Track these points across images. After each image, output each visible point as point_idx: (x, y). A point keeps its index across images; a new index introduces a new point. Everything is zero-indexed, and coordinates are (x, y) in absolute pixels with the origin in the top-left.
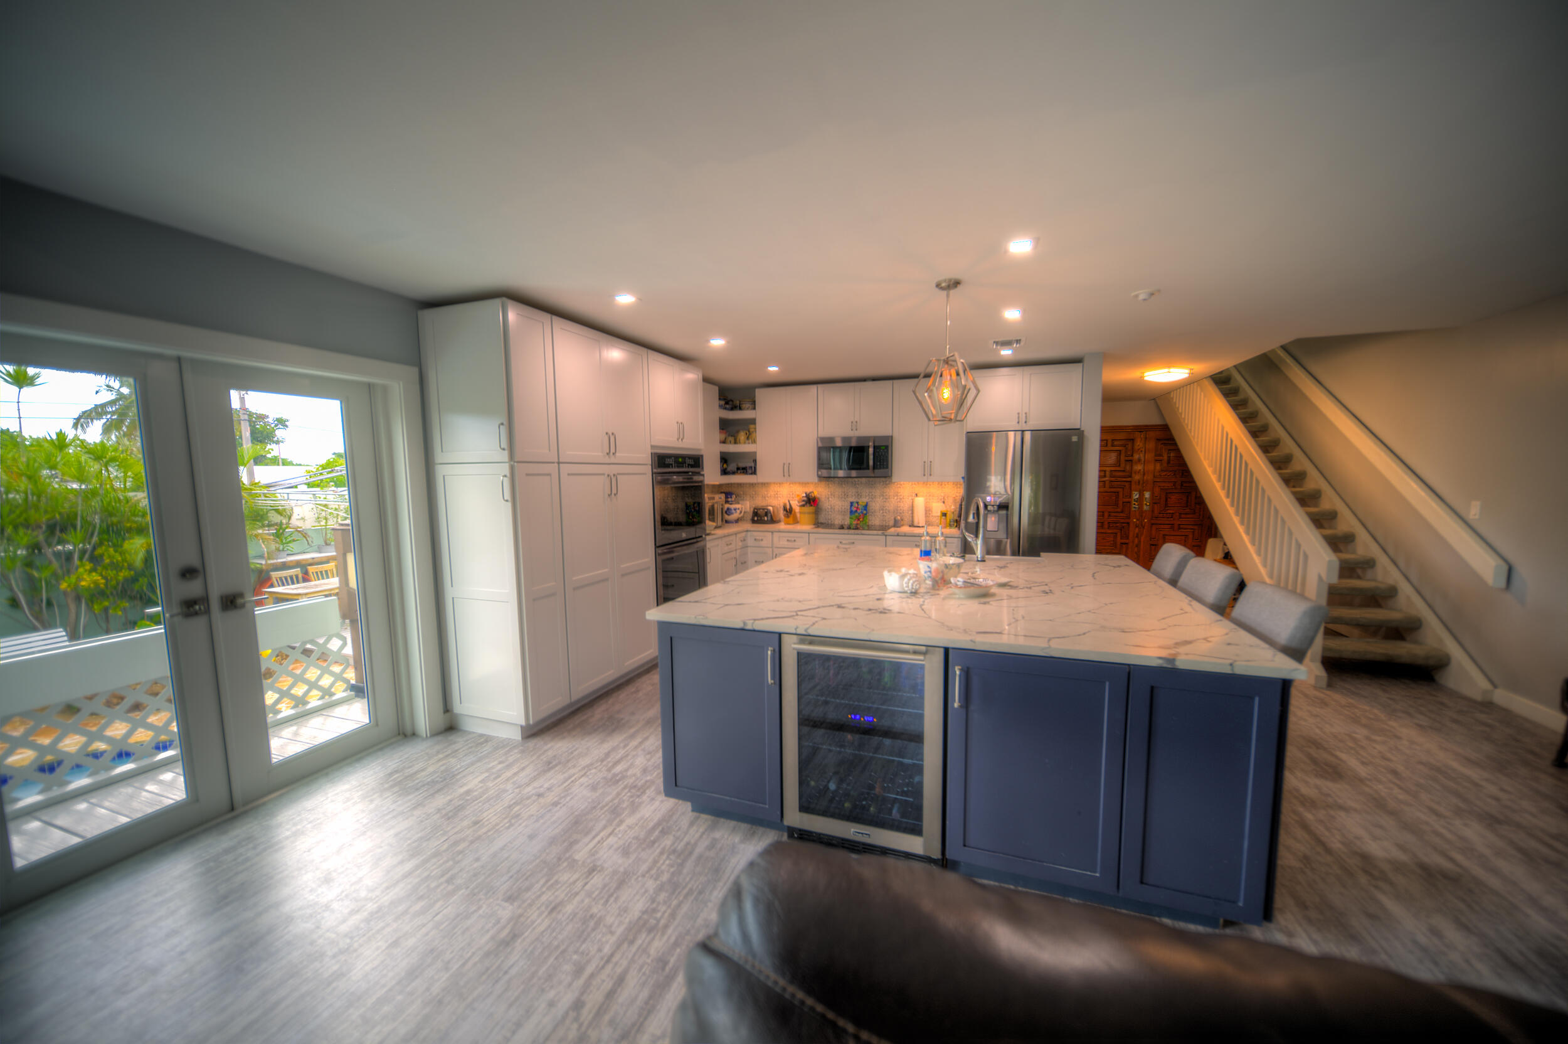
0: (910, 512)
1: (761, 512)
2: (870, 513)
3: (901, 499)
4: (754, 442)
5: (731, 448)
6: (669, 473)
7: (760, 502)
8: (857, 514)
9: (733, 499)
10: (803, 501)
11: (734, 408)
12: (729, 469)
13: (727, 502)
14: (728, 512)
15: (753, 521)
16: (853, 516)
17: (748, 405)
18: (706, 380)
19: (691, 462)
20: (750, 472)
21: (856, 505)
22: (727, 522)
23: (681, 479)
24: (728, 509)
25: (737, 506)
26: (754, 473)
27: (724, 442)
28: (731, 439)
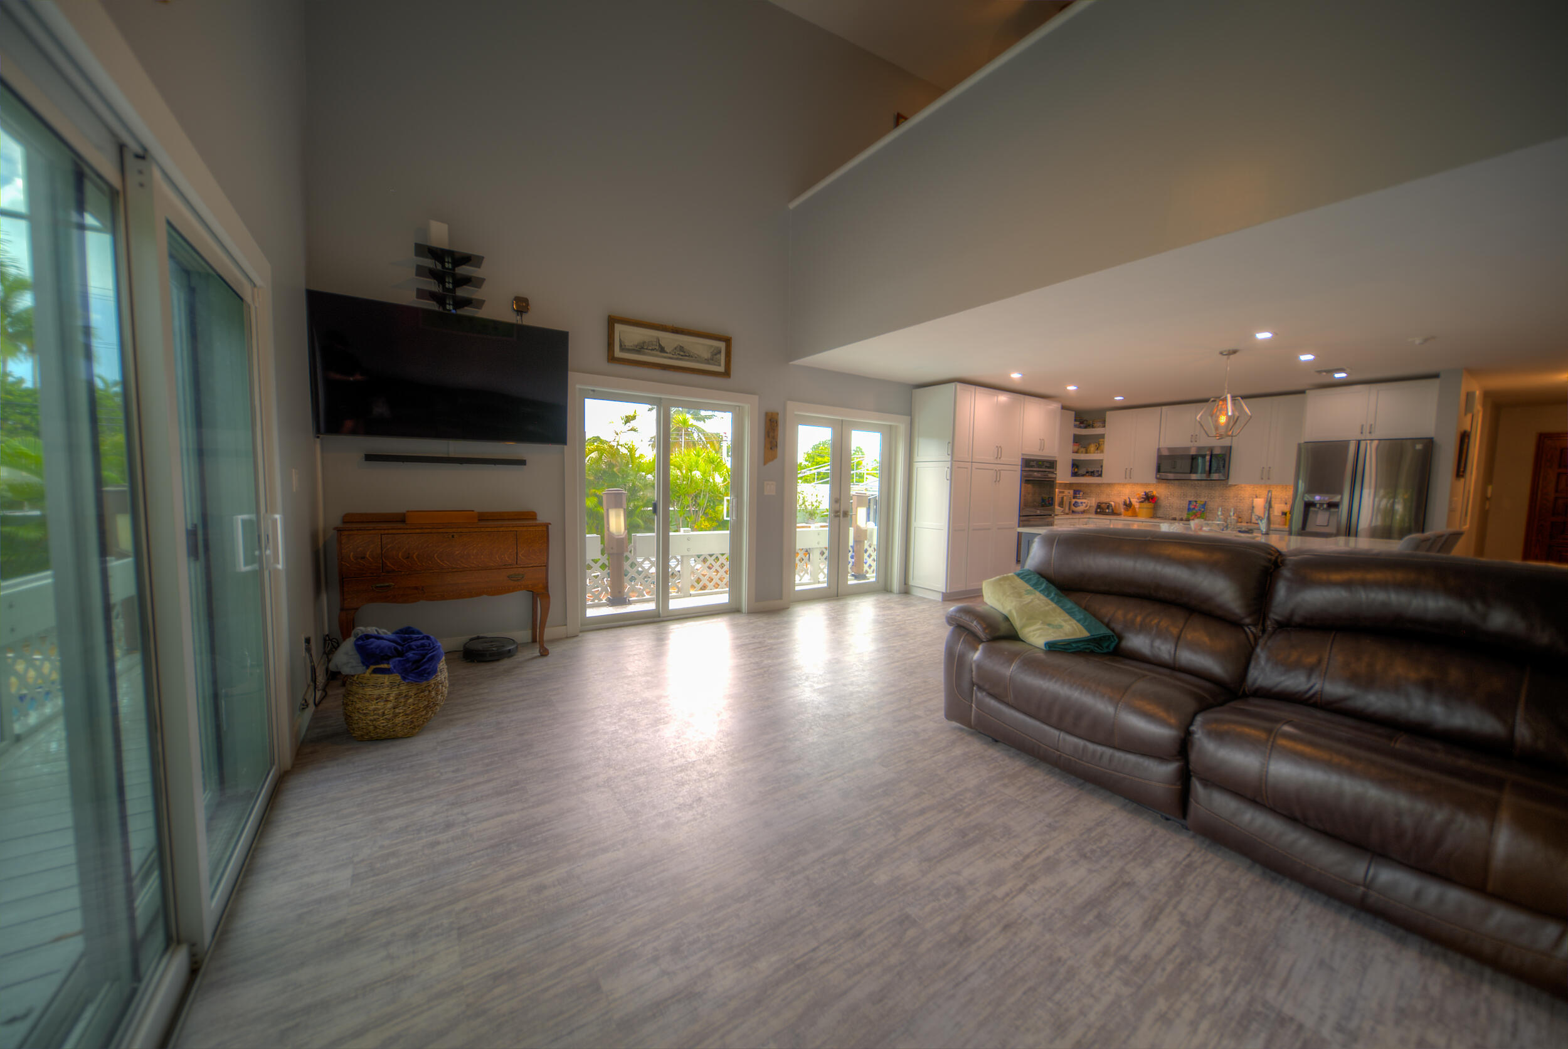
0: (1250, 511)
1: (1103, 505)
2: (1208, 511)
3: (1241, 500)
4: (1102, 452)
5: (1082, 457)
6: (1032, 471)
7: (1104, 499)
8: (1194, 511)
9: (1081, 495)
10: (1143, 498)
11: (1087, 427)
12: (1080, 472)
13: (1074, 498)
14: (1076, 504)
15: (1096, 513)
16: (1191, 513)
17: (1099, 424)
18: (1063, 408)
19: (1048, 465)
20: (1097, 474)
21: (1194, 504)
22: (1073, 512)
23: (1039, 475)
24: (1076, 502)
25: (1084, 501)
26: (1100, 475)
27: (1077, 452)
28: (1084, 450)
